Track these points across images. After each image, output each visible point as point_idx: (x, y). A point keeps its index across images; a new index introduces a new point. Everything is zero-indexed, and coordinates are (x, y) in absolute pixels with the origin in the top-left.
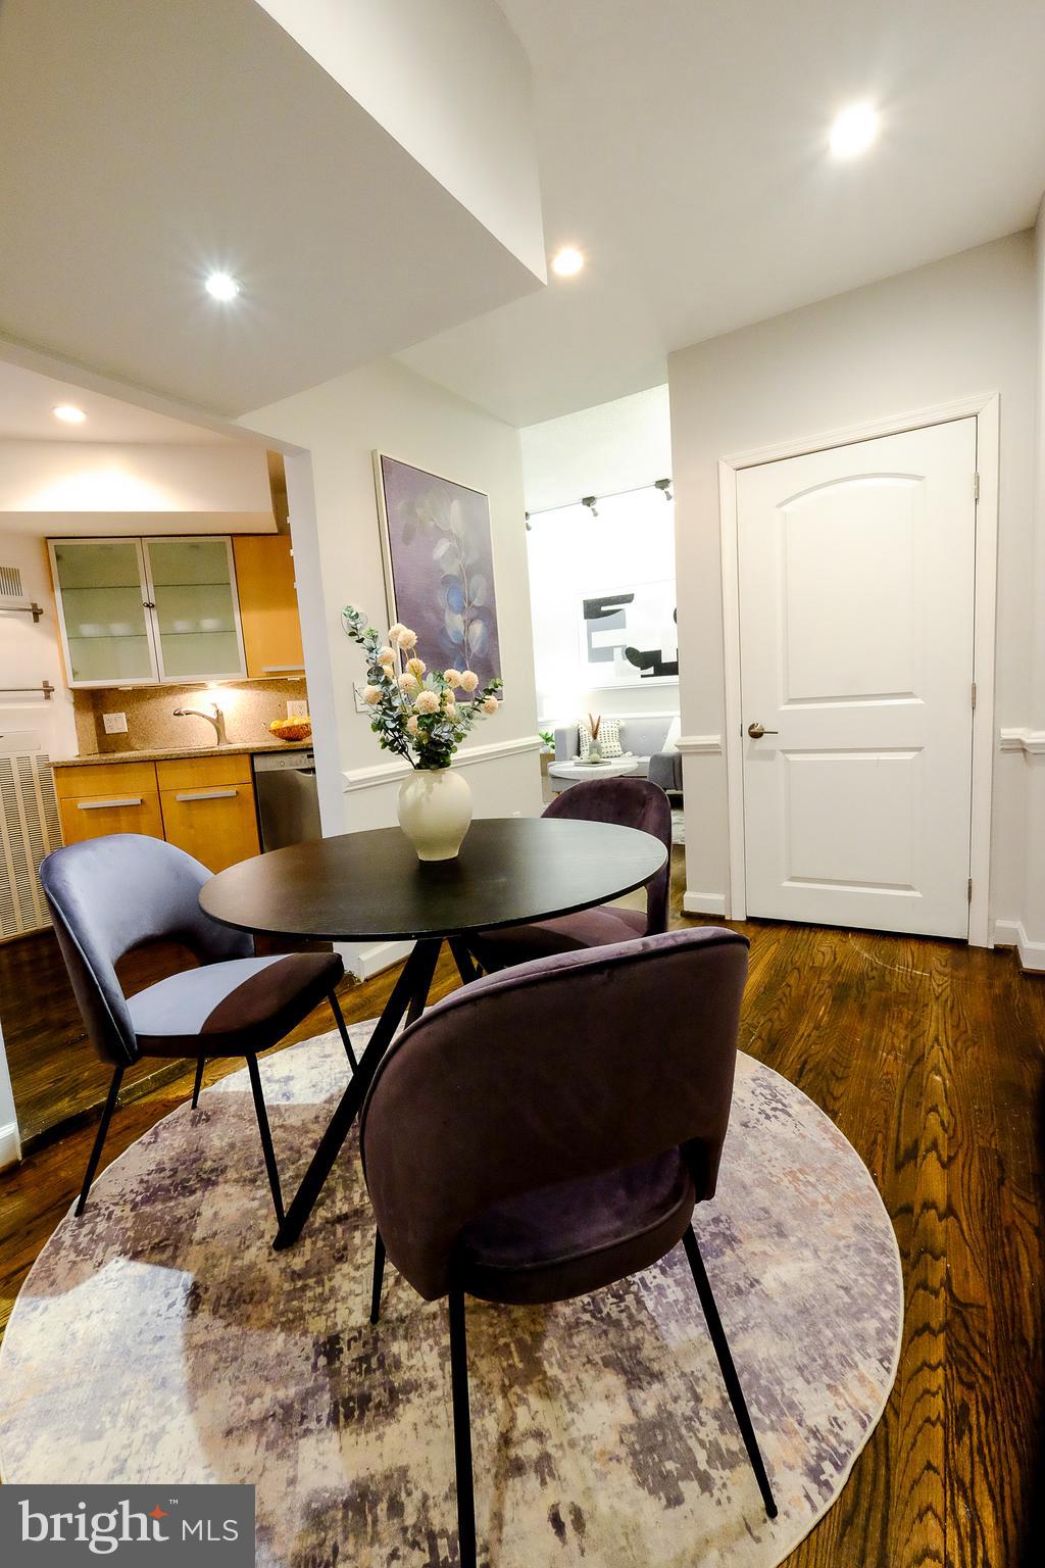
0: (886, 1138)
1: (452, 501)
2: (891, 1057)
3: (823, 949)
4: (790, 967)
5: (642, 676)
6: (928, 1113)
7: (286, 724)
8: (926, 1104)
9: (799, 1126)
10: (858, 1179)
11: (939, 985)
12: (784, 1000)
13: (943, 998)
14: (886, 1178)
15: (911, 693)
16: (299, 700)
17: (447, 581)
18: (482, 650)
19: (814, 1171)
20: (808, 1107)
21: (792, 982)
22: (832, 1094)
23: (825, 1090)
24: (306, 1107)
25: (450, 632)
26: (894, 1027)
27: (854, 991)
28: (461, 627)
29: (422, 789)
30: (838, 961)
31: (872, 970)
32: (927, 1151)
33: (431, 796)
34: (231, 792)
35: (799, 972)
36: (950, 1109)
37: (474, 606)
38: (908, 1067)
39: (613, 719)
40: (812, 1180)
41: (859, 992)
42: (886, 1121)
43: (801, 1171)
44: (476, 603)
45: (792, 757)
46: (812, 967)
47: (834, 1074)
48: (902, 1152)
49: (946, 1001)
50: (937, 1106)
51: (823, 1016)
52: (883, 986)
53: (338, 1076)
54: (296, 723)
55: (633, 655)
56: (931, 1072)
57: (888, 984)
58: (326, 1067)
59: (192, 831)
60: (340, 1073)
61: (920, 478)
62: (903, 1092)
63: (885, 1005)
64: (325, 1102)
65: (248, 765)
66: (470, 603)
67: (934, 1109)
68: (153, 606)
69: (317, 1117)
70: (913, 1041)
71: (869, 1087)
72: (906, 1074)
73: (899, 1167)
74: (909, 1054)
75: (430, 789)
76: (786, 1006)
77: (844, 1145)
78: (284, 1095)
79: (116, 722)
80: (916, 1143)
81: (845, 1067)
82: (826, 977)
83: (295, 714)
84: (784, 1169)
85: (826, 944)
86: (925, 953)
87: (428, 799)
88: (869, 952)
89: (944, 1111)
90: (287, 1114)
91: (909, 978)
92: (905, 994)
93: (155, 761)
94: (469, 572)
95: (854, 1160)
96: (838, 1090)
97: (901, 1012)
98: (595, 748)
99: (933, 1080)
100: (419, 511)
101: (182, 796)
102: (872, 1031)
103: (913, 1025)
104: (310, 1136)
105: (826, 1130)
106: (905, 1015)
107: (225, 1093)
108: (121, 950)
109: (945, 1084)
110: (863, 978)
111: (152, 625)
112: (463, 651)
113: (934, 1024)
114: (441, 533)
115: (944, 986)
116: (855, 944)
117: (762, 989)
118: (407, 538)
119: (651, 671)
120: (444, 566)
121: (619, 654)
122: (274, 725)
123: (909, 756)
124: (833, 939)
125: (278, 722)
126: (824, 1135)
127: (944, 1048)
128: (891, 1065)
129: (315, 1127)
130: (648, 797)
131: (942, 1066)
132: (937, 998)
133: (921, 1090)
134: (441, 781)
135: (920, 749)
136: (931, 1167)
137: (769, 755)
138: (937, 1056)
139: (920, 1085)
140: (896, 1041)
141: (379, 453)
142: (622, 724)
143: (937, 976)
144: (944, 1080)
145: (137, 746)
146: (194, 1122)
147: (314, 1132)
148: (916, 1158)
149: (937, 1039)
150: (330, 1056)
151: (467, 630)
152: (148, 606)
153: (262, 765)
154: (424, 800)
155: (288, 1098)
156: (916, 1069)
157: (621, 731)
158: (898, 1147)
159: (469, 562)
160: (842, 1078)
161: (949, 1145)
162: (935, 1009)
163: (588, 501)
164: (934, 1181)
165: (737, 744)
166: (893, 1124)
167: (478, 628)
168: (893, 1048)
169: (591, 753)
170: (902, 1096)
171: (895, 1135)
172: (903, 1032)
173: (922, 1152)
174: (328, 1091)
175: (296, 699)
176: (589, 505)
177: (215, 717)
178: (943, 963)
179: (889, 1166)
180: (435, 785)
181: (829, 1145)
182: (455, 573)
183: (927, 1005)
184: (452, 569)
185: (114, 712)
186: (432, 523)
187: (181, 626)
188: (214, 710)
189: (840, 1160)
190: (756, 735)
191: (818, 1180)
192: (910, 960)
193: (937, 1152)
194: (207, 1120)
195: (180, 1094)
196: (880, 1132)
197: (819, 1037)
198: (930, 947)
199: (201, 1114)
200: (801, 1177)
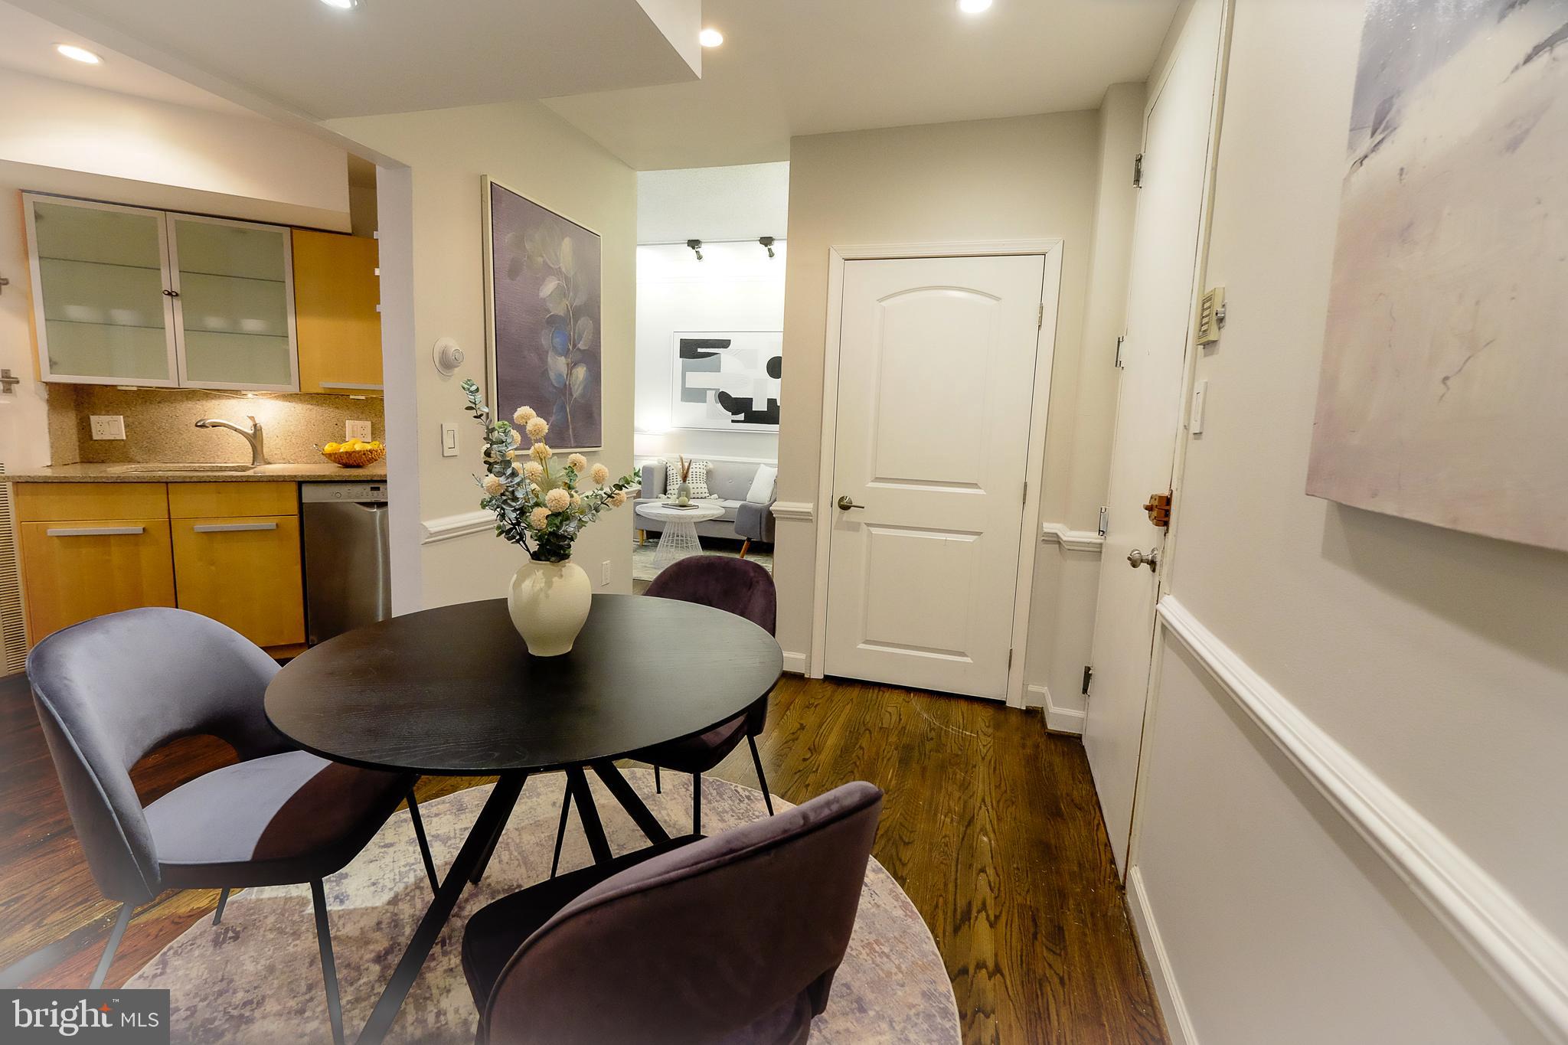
0: (946, 903)
1: (563, 239)
2: (948, 820)
3: (889, 709)
4: (862, 729)
5: (733, 421)
6: (978, 874)
7: (344, 448)
8: (977, 866)
9: (874, 896)
10: (924, 946)
11: (984, 746)
12: (858, 763)
13: (988, 758)
14: (946, 941)
15: (976, 484)
16: (361, 420)
17: (553, 321)
18: (583, 395)
19: (888, 941)
20: (882, 876)
21: (864, 745)
22: (901, 860)
23: (895, 857)
24: (366, 911)
25: (552, 375)
26: (949, 790)
27: (916, 754)
28: (564, 370)
29: (541, 584)
30: (902, 722)
31: (930, 731)
32: (979, 912)
33: (550, 592)
34: (270, 523)
35: (870, 733)
36: (995, 868)
37: (579, 349)
38: (962, 829)
39: (703, 459)
40: (886, 950)
41: (920, 754)
42: (946, 885)
43: (877, 942)
44: (581, 346)
45: (875, 531)
46: (881, 728)
47: (901, 838)
48: (959, 916)
49: (990, 762)
50: (985, 867)
51: (891, 780)
52: (940, 747)
53: (403, 869)
54: (358, 447)
55: (724, 399)
56: (979, 833)
57: (944, 745)
58: (388, 859)
59: (213, 568)
60: (405, 866)
61: (998, 299)
62: (958, 854)
63: (942, 767)
64: (389, 903)
65: (295, 494)
66: (574, 346)
67: (983, 870)
68: (177, 295)
69: (379, 923)
70: (965, 802)
71: (931, 850)
72: (961, 836)
73: (956, 930)
74: (962, 816)
75: (549, 584)
76: (860, 768)
77: (912, 912)
78: (336, 897)
79: (109, 427)
80: (970, 904)
81: (911, 832)
82: (893, 739)
83: (356, 438)
84: (862, 941)
85: (892, 703)
86: (973, 714)
87: (547, 596)
88: (928, 711)
89: (990, 871)
90: (341, 922)
91: (960, 738)
92: (957, 755)
93: (167, 483)
94: (577, 313)
95: (921, 927)
96: (906, 855)
97: (955, 774)
98: (684, 491)
99: (982, 841)
100: (528, 246)
101: (201, 526)
102: (932, 794)
103: (965, 786)
104: (371, 947)
105: (897, 898)
106: (958, 776)
107: (258, 900)
108: (138, 753)
109: (991, 844)
110: (924, 738)
111: (173, 318)
112: (565, 395)
113: (982, 784)
114: (549, 270)
115: (988, 746)
116: (917, 703)
117: (839, 752)
118: (514, 271)
119: (741, 417)
120: (550, 306)
121: (711, 396)
122: (329, 448)
123: (970, 539)
124: (898, 698)
125: (334, 445)
126: (896, 903)
127: (990, 810)
128: (949, 827)
129: (378, 935)
130: (755, 579)
131: (988, 827)
132: (983, 759)
133: (972, 851)
134: (562, 576)
135: (979, 534)
136: (981, 926)
137: (855, 527)
138: (984, 817)
139: (971, 847)
140: (952, 804)
141: (490, 179)
142: (710, 466)
143: (982, 737)
144: (990, 841)
145: (138, 458)
146: (217, 943)
147: (377, 942)
148: (970, 919)
149: (983, 800)
150: (391, 845)
151: (570, 373)
152: (170, 294)
153: (310, 495)
154: (542, 595)
155: (342, 902)
156: (968, 831)
157: (709, 473)
158: (955, 910)
159: (577, 302)
160: (909, 843)
161: (995, 904)
162: (982, 771)
163: (694, 244)
164: (984, 941)
165: (827, 514)
166: (951, 887)
167: (581, 372)
168: (950, 811)
169: (679, 496)
170: (958, 859)
171: (953, 898)
172: (957, 794)
173: (974, 914)
174: (391, 889)
175: (358, 419)
176: (693, 248)
177: (251, 432)
178: (987, 724)
179: (949, 929)
180: (555, 579)
181: (899, 913)
182: (562, 314)
183: (975, 766)
184: (558, 309)
185: (107, 413)
186: (540, 260)
187: (214, 322)
188: (251, 424)
189: (909, 927)
190: (845, 507)
191: (891, 951)
192: (961, 721)
193: (986, 912)
194: (236, 938)
195: (195, 905)
196: (941, 896)
197: (888, 801)
198: (976, 707)
199: (227, 930)
200: (877, 948)
